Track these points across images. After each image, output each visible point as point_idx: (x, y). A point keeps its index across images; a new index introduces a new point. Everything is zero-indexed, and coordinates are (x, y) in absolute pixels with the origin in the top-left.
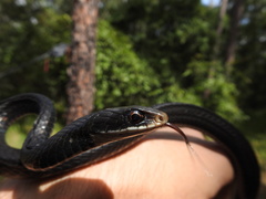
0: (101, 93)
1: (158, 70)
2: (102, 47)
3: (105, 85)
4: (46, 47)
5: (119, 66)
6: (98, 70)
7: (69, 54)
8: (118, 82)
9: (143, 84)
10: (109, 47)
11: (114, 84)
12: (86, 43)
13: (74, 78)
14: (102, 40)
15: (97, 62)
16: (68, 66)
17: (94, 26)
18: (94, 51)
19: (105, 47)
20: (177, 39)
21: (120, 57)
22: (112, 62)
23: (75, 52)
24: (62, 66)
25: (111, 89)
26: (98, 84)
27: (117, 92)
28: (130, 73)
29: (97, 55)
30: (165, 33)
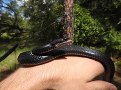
3: (78, 32)
5: (84, 24)
6: (75, 26)
7: (63, 21)
8: (84, 30)
9: (96, 30)
11: (82, 31)
14: (76, 13)
16: (63, 25)
18: (73, 18)
19: (78, 15)
22: (81, 22)
26: (75, 32)
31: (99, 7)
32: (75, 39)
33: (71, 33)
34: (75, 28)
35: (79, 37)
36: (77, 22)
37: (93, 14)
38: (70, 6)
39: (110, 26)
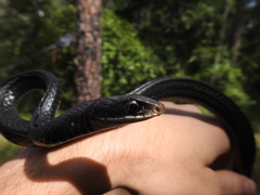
0: (107, 82)
1: (163, 58)
2: (108, 36)
3: (111, 74)
4: (53, 38)
5: (125, 55)
6: (104, 60)
7: (75, 44)
8: (124, 70)
9: (148, 72)
10: (114, 35)
11: (120, 73)
12: (91, 32)
13: (81, 68)
14: (107, 29)
15: (103, 51)
16: (75, 56)
17: (99, 14)
18: (99, 41)
19: (110, 36)
20: (182, 25)
21: (125, 45)
22: (118, 51)
23: (81, 42)
24: (69, 56)
25: (117, 78)
26: (104, 73)
27: (123, 81)
28: (136, 61)
29: (102, 44)
30: (169, 20)
31: (156, 22)
32: (102, 89)
33: (93, 74)
34: (103, 65)
35: (112, 86)
36: (108, 50)
37: (144, 36)
38: (93, 10)
39: (175, 64)
